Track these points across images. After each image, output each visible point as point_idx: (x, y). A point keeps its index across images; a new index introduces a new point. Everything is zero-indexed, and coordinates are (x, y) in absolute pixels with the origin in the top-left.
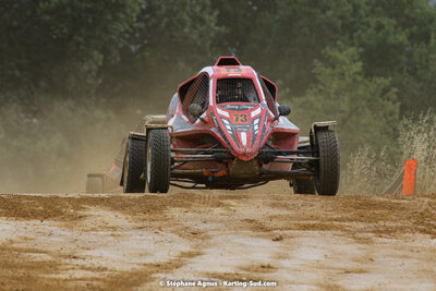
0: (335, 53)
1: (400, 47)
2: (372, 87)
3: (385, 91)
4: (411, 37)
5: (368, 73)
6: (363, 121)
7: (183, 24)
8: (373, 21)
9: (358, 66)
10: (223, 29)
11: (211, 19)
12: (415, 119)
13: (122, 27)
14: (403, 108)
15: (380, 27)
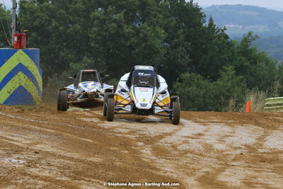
0: (226, 68)
1: (247, 67)
2: (238, 79)
3: (242, 80)
4: (251, 63)
5: (237, 74)
6: (235, 89)
7: (178, 58)
8: (239, 58)
9: (234, 72)
10: (191, 60)
11: (187, 57)
12: (251, 89)
13: (158, 59)
14: (248, 86)
15: (241, 60)
